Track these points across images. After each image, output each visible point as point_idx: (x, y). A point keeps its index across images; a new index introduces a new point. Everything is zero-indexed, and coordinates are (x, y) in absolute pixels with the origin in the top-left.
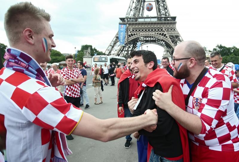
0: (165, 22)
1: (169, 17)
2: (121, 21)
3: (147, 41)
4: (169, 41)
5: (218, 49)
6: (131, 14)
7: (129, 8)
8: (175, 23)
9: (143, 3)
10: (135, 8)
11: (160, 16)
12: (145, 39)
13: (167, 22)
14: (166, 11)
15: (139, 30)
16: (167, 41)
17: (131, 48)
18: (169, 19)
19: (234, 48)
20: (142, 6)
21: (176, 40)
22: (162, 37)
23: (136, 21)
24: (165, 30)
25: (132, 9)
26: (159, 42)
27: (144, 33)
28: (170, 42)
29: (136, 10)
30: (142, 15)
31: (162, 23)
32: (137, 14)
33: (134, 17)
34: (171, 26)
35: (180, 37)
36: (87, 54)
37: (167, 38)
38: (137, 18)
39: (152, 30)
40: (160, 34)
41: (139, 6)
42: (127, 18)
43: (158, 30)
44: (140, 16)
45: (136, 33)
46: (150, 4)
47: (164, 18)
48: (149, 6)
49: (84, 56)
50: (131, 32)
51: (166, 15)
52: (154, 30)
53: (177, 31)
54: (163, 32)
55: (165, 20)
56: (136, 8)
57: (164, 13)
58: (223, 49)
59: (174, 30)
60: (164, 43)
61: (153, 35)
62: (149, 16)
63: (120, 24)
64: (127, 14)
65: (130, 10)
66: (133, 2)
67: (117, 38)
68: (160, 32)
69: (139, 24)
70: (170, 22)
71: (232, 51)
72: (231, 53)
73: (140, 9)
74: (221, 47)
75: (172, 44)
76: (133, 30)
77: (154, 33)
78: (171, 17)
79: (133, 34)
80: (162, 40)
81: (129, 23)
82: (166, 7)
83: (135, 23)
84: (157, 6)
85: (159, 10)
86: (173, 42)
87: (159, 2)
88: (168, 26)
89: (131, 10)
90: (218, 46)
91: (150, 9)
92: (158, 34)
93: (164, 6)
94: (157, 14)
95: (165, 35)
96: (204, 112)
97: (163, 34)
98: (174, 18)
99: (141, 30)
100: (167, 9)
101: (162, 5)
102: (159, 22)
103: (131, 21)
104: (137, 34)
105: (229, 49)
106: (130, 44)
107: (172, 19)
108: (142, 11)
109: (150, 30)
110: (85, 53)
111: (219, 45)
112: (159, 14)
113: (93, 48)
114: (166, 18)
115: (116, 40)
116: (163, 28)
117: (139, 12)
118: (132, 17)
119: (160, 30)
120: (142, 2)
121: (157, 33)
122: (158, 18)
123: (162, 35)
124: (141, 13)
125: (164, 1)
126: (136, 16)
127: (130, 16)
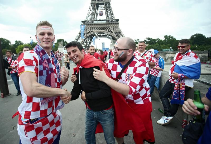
0: (111, 23)
1: (114, 20)
2: (83, 23)
3: (100, 36)
4: (115, 35)
5: (147, 40)
7: (88, 14)
8: (118, 23)
9: (96, 11)
10: (92, 14)
11: (108, 19)
12: (98, 34)
13: (112, 23)
14: (112, 15)
15: (95, 29)
16: (113, 36)
17: (90, 40)
18: (114, 21)
19: (158, 39)
20: (96, 13)
21: (119, 34)
22: (109, 33)
23: (92, 23)
25: (90, 15)
26: (108, 36)
27: (98, 31)
29: (92, 16)
30: (96, 19)
31: (109, 24)
32: (93, 18)
34: (116, 25)
35: (122, 33)
36: (61, 45)
37: (113, 34)
38: (93, 21)
39: (103, 29)
40: (108, 31)
41: (94, 13)
42: (86, 21)
43: (107, 28)
44: (95, 19)
45: (92, 31)
46: (102, 11)
47: (111, 20)
48: (101, 13)
49: (59, 47)
50: (89, 30)
51: (112, 19)
52: (104, 28)
53: (120, 29)
54: (110, 30)
55: (111, 22)
57: (111, 17)
58: (150, 40)
59: (118, 28)
60: (111, 37)
61: (103, 31)
62: (101, 19)
63: (82, 25)
64: (86, 19)
65: (88, 15)
66: (90, 10)
67: (80, 34)
68: (108, 30)
69: (95, 25)
70: (115, 23)
71: (157, 42)
72: (156, 43)
73: (95, 15)
74: (149, 39)
75: (116, 38)
76: (91, 29)
77: (104, 30)
78: (116, 20)
79: (90, 31)
80: (110, 35)
81: (87, 24)
82: (112, 13)
83: (92, 24)
84: (106, 12)
85: (107, 15)
86: (117, 36)
87: (108, 10)
88: (114, 26)
89: (89, 16)
90: (147, 38)
91: (101, 15)
92: (107, 31)
93: (110, 13)
94: (106, 18)
95: (112, 31)
96: (132, 80)
97: (110, 31)
98: (118, 20)
99: (96, 29)
100: (112, 14)
101: (110, 12)
102: (107, 23)
103: (89, 23)
104: (93, 31)
105: (155, 40)
106: (89, 38)
107: (116, 21)
108: (96, 16)
109: (102, 29)
110: (59, 44)
111: (148, 38)
112: (107, 18)
113: (65, 41)
114: (112, 21)
115: (79, 35)
116: (110, 27)
117: (94, 17)
118: (90, 20)
119: (108, 28)
120: (96, 10)
121: (106, 30)
122: (107, 20)
123: (110, 32)
124: (95, 18)
125: (111, 9)
126: (93, 20)
127: (88, 20)
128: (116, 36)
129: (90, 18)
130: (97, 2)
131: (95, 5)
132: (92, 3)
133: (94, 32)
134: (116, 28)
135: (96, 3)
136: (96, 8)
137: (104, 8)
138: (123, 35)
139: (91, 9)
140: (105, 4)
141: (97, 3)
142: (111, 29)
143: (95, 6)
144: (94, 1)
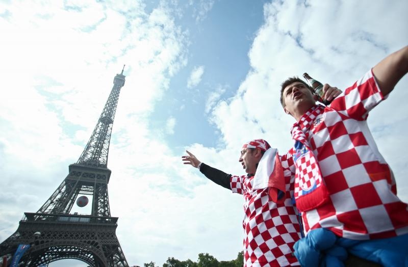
0: (101, 224)
1: (107, 218)
2: (26, 219)
3: (62, 255)
4: (101, 254)
6: (49, 208)
7: (50, 199)
8: (116, 226)
11: (96, 215)
12: (60, 250)
13: (103, 224)
14: (106, 209)
15: (55, 236)
16: (97, 254)
18: (107, 220)
19: (189, 261)
20: (72, 198)
21: (113, 252)
22: (90, 248)
23: (55, 220)
24: (99, 236)
25: (54, 201)
26: (84, 255)
27: (62, 240)
28: (102, 256)
29: (60, 204)
30: (68, 211)
31: (95, 226)
33: (52, 213)
34: (109, 230)
35: (119, 248)
37: (97, 250)
38: (57, 216)
39: (77, 236)
40: (89, 242)
41: (66, 199)
43: (88, 236)
44: (65, 212)
45: (45, 240)
46: (85, 198)
47: (101, 218)
50: (36, 238)
51: (104, 215)
52: (80, 236)
53: (116, 239)
55: (101, 222)
56: (60, 200)
57: (103, 211)
58: (175, 264)
59: (112, 236)
60: (92, 257)
61: (76, 243)
62: (79, 214)
63: (22, 223)
65: (49, 202)
66: (60, 192)
68: (89, 240)
69: (58, 225)
70: (108, 224)
73: (67, 203)
74: (173, 261)
75: (104, 260)
76: (43, 235)
77: (78, 240)
78: (111, 218)
79: (40, 241)
80: (90, 252)
81: (39, 222)
83: (51, 223)
84: (95, 201)
85: (95, 207)
86: (106, 255)
87: (99, 196)
88: (104, 231)
89: (52, 202)
90: (169, 260)
91: (83, 202)
92: (85, 242)
93: (104, 203)
94: (92, 213)
97: (94, 242)
98: (116, 219)
99: (57, 235)
100: (107, 207)
101: (102, 201)
102: (90, 224)
103: (44, 219)
104: (47, 242)
108: (70, 205)
109: (74, 236)
111: (171, 259)
112: (94, 212)
116: (96, 233)
117: (65, 207)
119: (90, 236)
120: (73, 193)
121: (83, 240)
122: (91, 218)
123: (92, 244)
124: (66, 209)
125: (106, 196)
126: (57, 213)
127: (46, 211)
128: (104, 256)
129: (52, 207)
130: (81, 179)
131: (74, 184)
132: (69, 179)
133: (50, 243)
134: (108, 236)
136: (75, 190)
137: (93, 191)
138: (122, 252)
139: (63, 190)
140: (97, 185)
141: (79, 181)
142: (98, 238)
143: (73, 187)
144: (74, 176)
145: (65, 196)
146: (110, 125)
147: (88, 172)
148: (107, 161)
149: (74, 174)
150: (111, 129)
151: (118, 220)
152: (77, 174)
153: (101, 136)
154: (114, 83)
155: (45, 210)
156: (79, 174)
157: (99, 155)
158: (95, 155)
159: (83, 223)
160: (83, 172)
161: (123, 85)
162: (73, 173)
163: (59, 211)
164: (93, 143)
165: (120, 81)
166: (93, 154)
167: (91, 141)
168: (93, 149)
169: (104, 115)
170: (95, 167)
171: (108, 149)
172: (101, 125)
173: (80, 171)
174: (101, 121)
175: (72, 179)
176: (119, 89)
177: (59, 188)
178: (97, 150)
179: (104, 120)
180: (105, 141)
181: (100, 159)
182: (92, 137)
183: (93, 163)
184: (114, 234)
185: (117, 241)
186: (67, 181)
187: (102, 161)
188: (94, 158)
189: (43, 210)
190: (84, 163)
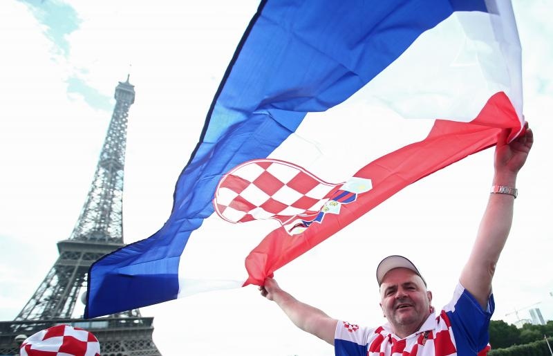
0: (127, 329)
1: (137, 319)
6: (35, 312)
7: (34, 297)
8: (152, 330)
9: (74, 288)
11: (116, 316)
13: (131, 329)
18: (136, 322)
20: (72, 294)
24: (126, 346)
25: (42, 300)
29: (52, 304)
30: (67, 314)
31: (118, 332)
33: (42, 319)
34: (142, 337)
38: (51, 322)
41: (62, 295)
43: (108, 347)
44: (63, 316)
47: (125, 320)
51: (130, 315)
53: (155, 347)
54: (120, 352)
55: (127, 325)
56: (52, 299)
59: (149, 344)
65: (33, 302)
66: (48, 286)
70: (138, 328)
73: (64, 302)
78: (142, 319)
88: (134, 337)
89: (38, 303)
97: (120, 355)
98: (149, 320)
102: (111, 330)
107: (144, 322)
108: (70, 306)
114: (129, 321)
116: (122, 342)
117: (62, 307)
118: (37, 319)
119: (113, 347)
120: (72, 286)
124: (65, 311)
126: (51, 317)
127: (30, 318)
129: (39, 310)
130: (81, 263)
131: (71, 271)
132: (60, 264)
134: (142, 345)
135: (77, 265)
136: (74, 281)
139: (55, 281)
141: (80, 267)
142: (125, 348)
143: (70, 276)
144: (69, 260)
145: (58, 292)
146: (119, 172)
147: (92, 251)
148: (122, 232)
149: (68, 256)
150: (122, 179)
151: (154, 321)
152: (75, 256)
153: (105, 192)
154: (115, 97)
155: (29, 315)
156: (77, 256)
157: (108, 223)
158: (100, 223)
159: (97, 329)
160: (84, 251)
161: (133, 102)
162: (66, 255)
163: (53, 315)
164: (93, 205)
165: (125, 94)
166: (96, 222)
167: (89, 201)
168: (94, 214)
169: (105, 156)
170: (102, 243)
171: (121, 213)
172: (104, 173)
173: (79, 250)
174: (103, 166)
175: (66, 265)
176: (126, 110)
177: (45, 281)
178: (102, 216)
179: (108, 164)
180: (114, 199)
181: (109, 230)
182: (89, 195)
183: (99, 237)
184: (151, 341)
185: (157, 351)
186: (58, 268)
187: (114, 233)
188: (99, 229)
189: (24, 316)
190: (84, 238)
